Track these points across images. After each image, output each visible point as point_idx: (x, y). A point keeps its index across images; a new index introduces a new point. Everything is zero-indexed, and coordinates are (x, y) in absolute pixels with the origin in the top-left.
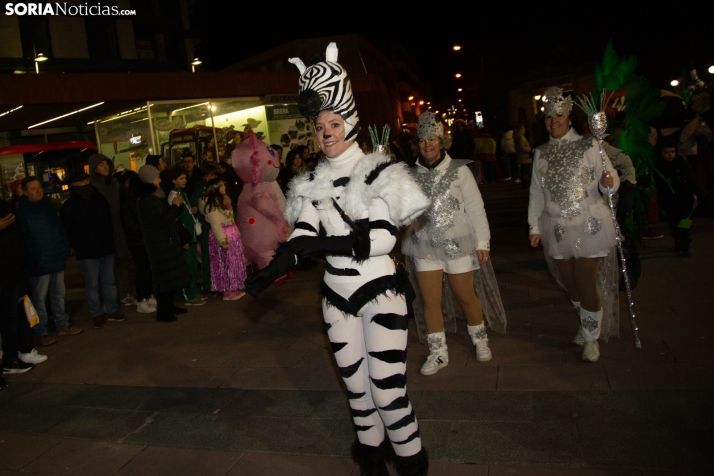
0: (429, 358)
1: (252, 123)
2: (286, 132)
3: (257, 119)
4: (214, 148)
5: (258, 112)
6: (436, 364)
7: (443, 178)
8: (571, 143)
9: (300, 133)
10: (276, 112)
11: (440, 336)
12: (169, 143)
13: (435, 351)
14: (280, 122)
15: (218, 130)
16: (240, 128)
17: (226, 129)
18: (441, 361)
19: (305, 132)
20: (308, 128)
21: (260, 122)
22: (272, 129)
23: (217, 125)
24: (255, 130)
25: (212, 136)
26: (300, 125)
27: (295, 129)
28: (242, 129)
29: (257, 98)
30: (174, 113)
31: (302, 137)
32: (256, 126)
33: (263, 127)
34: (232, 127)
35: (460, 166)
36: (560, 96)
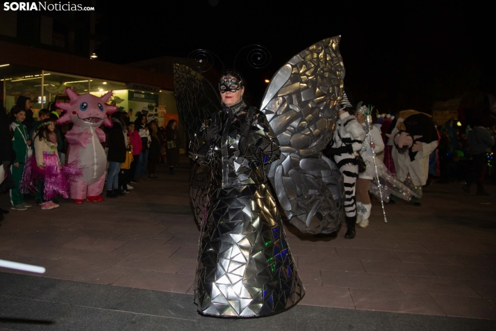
1: (117, 100)
2: (141, 111)
3: (121, 98)
5: (123, 93)
9: (150, 112)
10: (135, 95)
14: (137, 103)
19: (154, 112)
20: (156, 110)
21: (123, 100)
22: (131, 105)
24: (119, 105)
26: (151, 108)
27: (147, 109)
29: (124, 84)
30: (65, 84)
31: (151, 115)
32: (119, 102)
33: (124, 104)
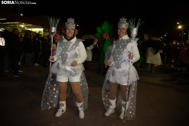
0: (59, 110)
1: (40, 32)
2: (47, 35)
3: (41, 31)
4: (31, 35)
5: (42, 30)
6: (61, 112)
7: (73, 45)
8: (125, 40)
10: (45, 30)
11: (64, 102)
12: (21, 32)
13: (61, 107)
14: (46, 33)
15: (33, 32)
16: (37, 32)
17: (34, 32)
18: (63, 111)
21: (42, 32)
22: (44, 34)
23: (32, 31)
24: (40, 34)
25: (31, 33)
28: (38, 33)
29: (42, 27)
32: (41, 33)
33: (42, 33)
34: (36, 32)
35: (80, 41)
36: (125, 22)
